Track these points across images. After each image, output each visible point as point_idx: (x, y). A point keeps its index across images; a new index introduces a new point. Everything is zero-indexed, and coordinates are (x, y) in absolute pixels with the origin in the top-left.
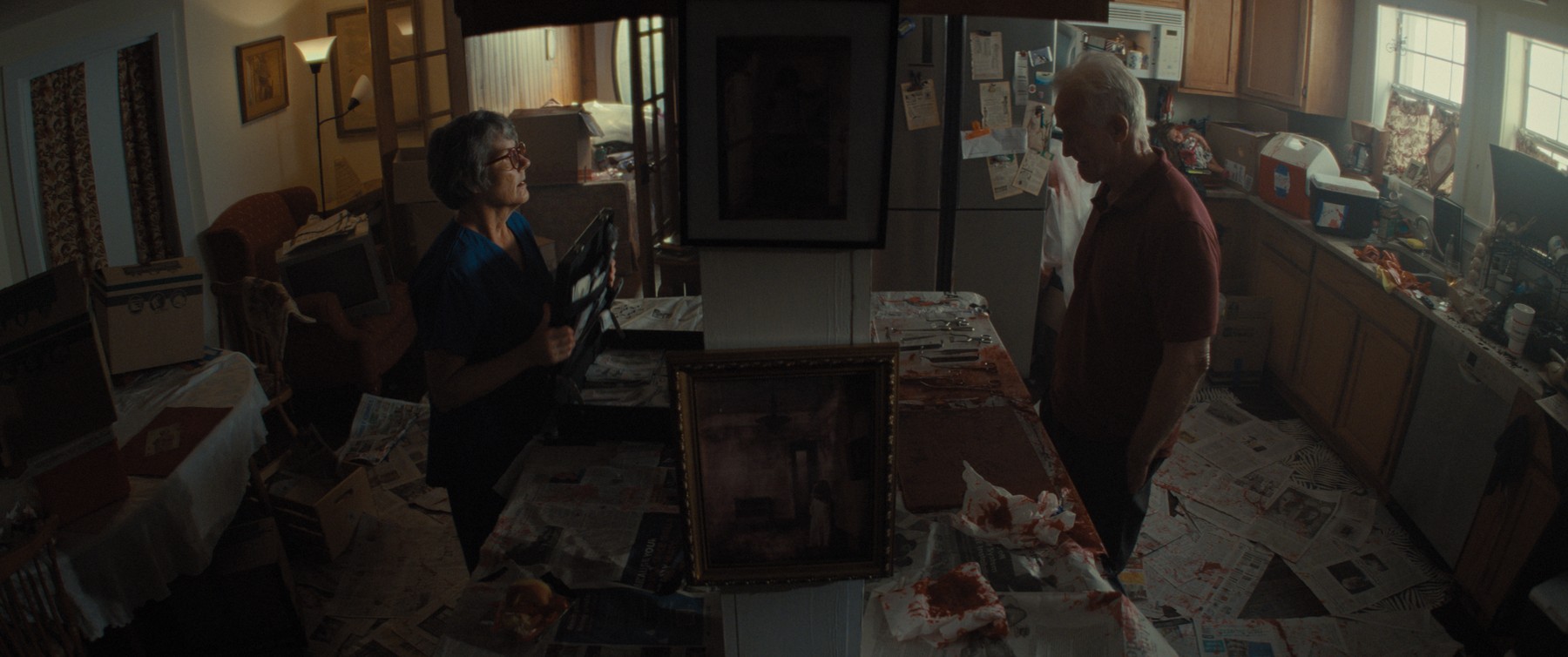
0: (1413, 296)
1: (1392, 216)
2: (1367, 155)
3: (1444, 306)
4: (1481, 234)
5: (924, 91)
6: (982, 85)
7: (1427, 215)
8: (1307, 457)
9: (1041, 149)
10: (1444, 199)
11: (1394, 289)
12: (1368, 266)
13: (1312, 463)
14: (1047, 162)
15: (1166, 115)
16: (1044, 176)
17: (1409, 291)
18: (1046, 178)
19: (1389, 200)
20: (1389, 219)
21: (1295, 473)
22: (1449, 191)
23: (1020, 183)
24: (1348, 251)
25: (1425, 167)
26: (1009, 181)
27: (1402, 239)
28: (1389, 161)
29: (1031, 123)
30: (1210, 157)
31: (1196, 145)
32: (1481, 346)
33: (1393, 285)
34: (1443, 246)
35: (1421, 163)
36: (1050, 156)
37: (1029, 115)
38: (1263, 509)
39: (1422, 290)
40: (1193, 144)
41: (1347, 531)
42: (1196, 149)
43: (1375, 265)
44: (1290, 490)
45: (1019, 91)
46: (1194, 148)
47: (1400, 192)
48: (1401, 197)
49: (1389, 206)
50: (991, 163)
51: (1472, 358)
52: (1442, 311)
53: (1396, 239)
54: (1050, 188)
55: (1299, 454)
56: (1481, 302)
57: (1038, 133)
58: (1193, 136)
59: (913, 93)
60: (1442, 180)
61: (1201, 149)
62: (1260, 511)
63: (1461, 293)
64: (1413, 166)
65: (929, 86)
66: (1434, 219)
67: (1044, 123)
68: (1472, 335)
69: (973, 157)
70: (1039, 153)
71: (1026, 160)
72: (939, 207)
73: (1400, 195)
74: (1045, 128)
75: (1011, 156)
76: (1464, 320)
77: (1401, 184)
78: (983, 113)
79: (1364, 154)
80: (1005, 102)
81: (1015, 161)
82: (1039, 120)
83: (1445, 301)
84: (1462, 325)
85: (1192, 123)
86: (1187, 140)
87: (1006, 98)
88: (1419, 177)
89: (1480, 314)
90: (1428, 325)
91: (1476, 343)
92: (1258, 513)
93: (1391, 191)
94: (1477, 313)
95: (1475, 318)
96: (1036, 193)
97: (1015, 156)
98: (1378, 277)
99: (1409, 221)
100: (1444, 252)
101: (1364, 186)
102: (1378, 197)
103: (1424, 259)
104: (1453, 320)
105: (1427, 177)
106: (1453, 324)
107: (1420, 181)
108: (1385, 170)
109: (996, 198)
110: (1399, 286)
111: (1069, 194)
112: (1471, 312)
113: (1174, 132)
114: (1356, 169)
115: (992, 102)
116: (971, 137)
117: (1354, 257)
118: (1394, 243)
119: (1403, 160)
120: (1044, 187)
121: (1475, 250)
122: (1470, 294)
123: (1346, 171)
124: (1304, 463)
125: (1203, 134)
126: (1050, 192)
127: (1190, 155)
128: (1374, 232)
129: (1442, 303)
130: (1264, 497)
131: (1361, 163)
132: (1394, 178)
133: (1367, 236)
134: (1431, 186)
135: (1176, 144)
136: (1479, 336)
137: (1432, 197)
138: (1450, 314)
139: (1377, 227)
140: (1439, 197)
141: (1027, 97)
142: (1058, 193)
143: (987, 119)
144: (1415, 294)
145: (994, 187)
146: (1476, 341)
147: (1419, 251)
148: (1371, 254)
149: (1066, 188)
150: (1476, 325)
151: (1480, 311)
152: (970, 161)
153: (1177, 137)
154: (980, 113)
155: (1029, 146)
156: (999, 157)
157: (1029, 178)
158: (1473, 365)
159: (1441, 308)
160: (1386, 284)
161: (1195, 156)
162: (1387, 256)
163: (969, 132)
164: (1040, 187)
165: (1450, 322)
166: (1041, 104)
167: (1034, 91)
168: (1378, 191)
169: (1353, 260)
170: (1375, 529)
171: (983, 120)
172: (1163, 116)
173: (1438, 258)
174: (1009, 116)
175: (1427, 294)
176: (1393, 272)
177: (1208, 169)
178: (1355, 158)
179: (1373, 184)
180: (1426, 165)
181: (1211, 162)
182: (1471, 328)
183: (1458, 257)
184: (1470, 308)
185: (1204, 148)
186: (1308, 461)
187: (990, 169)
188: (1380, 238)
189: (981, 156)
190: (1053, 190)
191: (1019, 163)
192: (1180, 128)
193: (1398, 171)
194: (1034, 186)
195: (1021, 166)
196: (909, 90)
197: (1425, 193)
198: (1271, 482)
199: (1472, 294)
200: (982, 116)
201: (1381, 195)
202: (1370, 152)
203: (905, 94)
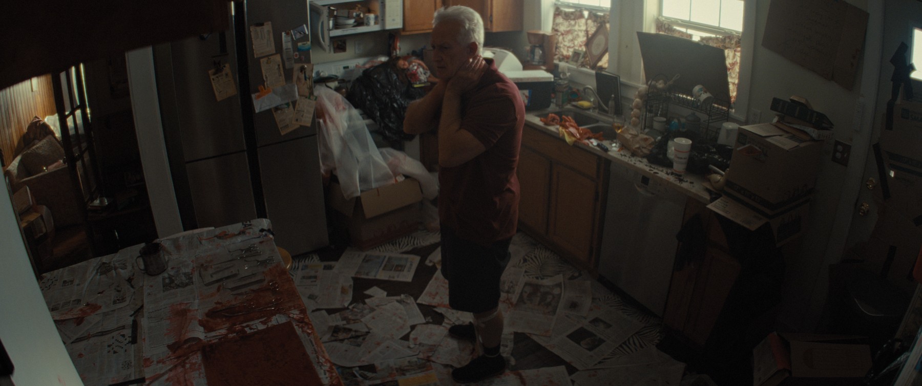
0: (590, 145)
1: (565, 90)
2: (541, 52)
3: (615, 147)
4: (637, 93)
5: (224, 73)
6: (262, 60)
7: (592, 84)
8: (532, 258)
9: (308, 94)
10: (604, 73)
11: (575, 142)
12: (552, 128)
13: (537, 262)
14: (314, 102)
15: (395, 52)
16: (313, 112)
17: (587, 141)
18: (314, 112)
19: (561, 79)
20: (563, 92)
21: (526, 272)
22: (606, 66)
23: (297, 120)
24: (536, 120)
25: (585, 53)
26: (288, 121)
27: (574, 103)
28: (557, 53)
29: (299, 79)
30: (429, 73)
31: (418, 68)
32: (652, 172)
33: (574, 139)
34: (607, 105)
35: (582, 51)
36: (314, 98)
37: (296, 73)
38: (511, 303)
39: (596, 138)
40: (415, 68)
41: (573, 306)
42: (418, 70)
43: (558, 126)
44: (526, 284)
45: (288, 59)
46: (416, 70)
47: (568, 72)
48: (569, 76)
49: (562, 83)
50: (275, 112)
51: (645, 180)
52: (615, 151)
53: (569, 103)
54: (319, 120)
55: (526, 257)
56: (646, 140)
57: (304, 84)
58: (415, 62)
59: (217, 75)
60: (600, 59)
61: (421, 69)
62: (510, 306)
63: (628, 136)
64: (576, 54)
65: (227, 69)
66: (597, 86)
67: (307, 76)
68: (642, 165)
69: (263, 109)
70: (306, 97)
71: (299, 104)
72: (245, 148)
73: (568, 74)
74: (308, 80)
75: (288, 104)
76: (634, 154)
77: (568, 67)
78: (265, 79)
79: (539, 52)
80: (279, 68)
81: (291, 106)
82: (303, 75)
83: (616, 143)
84: (633, 159)
85: (414, 53)
86: (411, 66)
87: (279, 65)
88: (581, 60)
89: (645, 148)
90: (604, 163)
91: (648, 170)
92: (509, 308)
93: (561, 73)
94: (643, 148)
95: (642, 151)
96: (309, 125)
97: (291, 103)
98: (561, 135)
99: (578, 90)
100: (607, 106)
101: (541, 74)
102: (553, 80)
103: (593, 114)
104: (625, 156)
105: (588, 59)
106: (626, 159)
107: (582, 63)
108: (555, 59)
109: (282, 134)
110: (579, 139)
111: (332, 121)
112: (639, 148)
113: (401, 62)
114: (534, 63)
115: (270, 71)
116: (259, 97)
117: (541, 124)
118: (569, 106)
119: (568, 51)
120: (314, 119)
121: (634, 104)
122: (635, 136)
123: (527, 66)
124: (531, 263)
125: (422, 59)
126: (319, 123)
127: (414, 75)
128: (553, 102)
129: (614, 145)
130: (509, 295)
131: (537, 58)
132: (563, 65)
133: (548, 106)
134: (592, 64)
135: (404, 70)
136: (649, 165)
137: (593, 72)
138: (622, 152)
139: (554, 98)
140: (599, 72)
141: (293, 61)
142: (325, 121)
143: (268, 83)
144: (592, 143)
145: (279, 126)
146: (647, 169)
147: (588, 109)
148: (553, 119)
149: (330, 117)
150: (644, 156)
151: (645, 146)
152: (260, 113)
153: (404, 65)
154: (264, 80)
155: (299, 95)
156: (279, 107)
157: (302, 116)
158: (647, 185)
159: (614, 149)
160: (568, 139)
161: (418, 75)
162: (565, 119)
163: (257, 94)
164: (311, 120)
165: (623, 158)
166: (303, 64)
167: (298, 56)
168: (552, 76)
169: (540, 127)
170: (593, 299)
171: (265, 84)
172: (393, 53)
173: (603, 111)
174: (283, 78)
175: (601, 140)
176: (572, 130)
177: (428, 82)
178: (532, 55)
179: (548, 71)
180: (586, 51)
181: (429, 77)
182: (640, 159)
183: (619, 111)
184: (637, 146)
185: (423, 68)
186: (534, 261)
187: (275, 116)
188: (557, 105)
189: (268, 108)
190: (321, 121)
191: (294, 107)
192: (405, 58)
193: (565, 58)
194: (307, 121)
195: (296, 109)
196: (214, 74)
197: (587, 70)
198: (511, 282)
199: (637, 136)
200: (264, 81)
201: (555, 77)
202: (543, 51)
203: (212, 77)
